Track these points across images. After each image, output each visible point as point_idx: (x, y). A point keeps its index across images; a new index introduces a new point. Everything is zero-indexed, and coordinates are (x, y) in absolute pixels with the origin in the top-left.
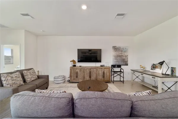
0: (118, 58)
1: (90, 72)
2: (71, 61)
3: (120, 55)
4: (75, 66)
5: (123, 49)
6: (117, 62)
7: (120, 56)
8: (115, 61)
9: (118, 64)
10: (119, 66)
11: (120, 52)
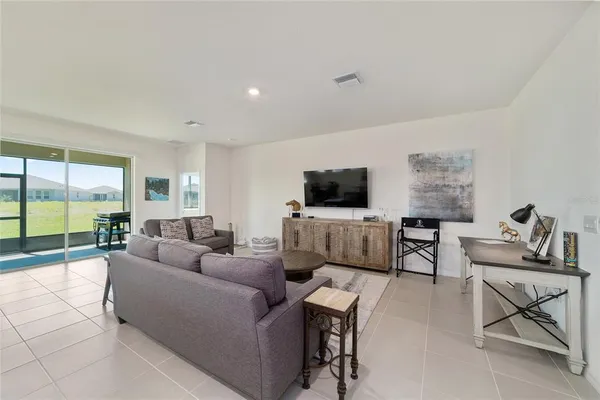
0: (428, 195)
1: (328, 236)
2: (287, 204)
3: (438, 182)
4: (296, 215)
5: (451, 160)
6: (425, 207)
7: (437, 188)
8: (418, 203)
9: (428, 214)
10: (432, 223)
11: (438, 174)
